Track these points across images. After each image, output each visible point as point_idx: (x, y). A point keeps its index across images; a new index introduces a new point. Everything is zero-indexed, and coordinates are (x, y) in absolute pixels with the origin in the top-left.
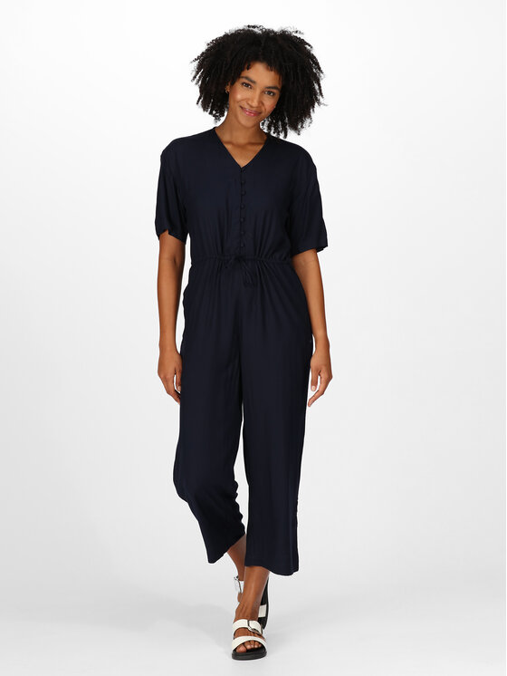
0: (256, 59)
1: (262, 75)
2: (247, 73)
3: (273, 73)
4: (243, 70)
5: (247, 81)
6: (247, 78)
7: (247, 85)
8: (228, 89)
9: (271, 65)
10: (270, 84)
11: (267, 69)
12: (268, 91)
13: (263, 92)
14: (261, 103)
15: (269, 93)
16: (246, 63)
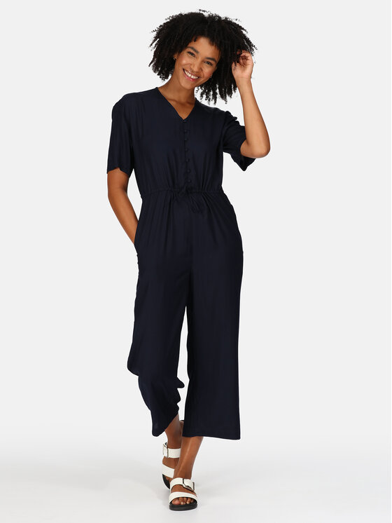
0: (202, 34)
1: (204, 48)
2: (192, 44)
3: (213, 48)
4: (190, 41)
5: (192, 51)
6: (192, 48)
7: (192, 54)
8: (175, 57)
9: (213, 41)
10: (210, 56)
11: (210, 43)
12: (207, 61)
13: (203, 61)
14: (201, 69)
15: (208, 63)
16: (194, 37)
